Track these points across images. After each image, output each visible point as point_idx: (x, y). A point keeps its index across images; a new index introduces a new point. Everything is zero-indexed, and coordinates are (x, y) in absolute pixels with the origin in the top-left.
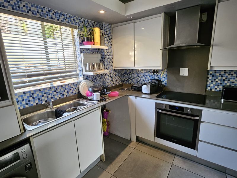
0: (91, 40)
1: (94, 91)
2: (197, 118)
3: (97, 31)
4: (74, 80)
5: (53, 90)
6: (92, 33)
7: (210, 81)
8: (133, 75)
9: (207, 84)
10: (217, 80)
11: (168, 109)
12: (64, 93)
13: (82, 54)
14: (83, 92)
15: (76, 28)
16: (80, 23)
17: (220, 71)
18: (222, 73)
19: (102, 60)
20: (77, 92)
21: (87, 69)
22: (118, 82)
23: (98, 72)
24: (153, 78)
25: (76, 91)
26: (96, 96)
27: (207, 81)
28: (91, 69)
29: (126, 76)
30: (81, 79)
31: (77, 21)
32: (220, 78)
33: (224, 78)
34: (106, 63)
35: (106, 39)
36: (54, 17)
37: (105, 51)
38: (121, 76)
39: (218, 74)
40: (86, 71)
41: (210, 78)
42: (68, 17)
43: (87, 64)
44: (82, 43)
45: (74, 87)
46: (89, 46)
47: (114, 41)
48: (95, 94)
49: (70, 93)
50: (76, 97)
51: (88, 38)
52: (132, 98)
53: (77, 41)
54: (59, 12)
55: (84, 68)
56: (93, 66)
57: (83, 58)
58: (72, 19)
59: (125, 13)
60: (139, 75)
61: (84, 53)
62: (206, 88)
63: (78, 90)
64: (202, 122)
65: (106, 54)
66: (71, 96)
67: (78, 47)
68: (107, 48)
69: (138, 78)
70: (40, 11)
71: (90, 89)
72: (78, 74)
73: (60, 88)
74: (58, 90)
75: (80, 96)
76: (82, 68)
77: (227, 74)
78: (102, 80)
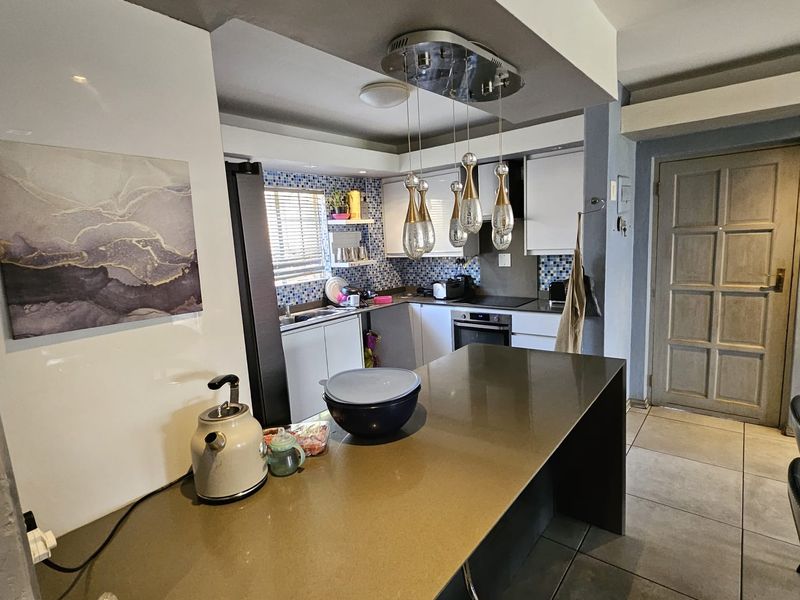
0: (344, 210)
1: (350, 293)
2: (506, 328)
3: (355, 197)
4: (317, 277)
5: (288, 290)
6: (346, 200)
7: (543, 275)
8: (423, 268)
9: (539, 280)
10: (552, 272)
11: (468, 319)
12: (303, 296)
13: (331, 234)
14: (332, 296)
15: (322, 193)
16: (327, 185)
17: (554, 256)
18: (558, 260)
19: (364, 241)
20: (322, 296)
21: (339, 258)
22: (395, 282)
23: (357, 263)
24: (458, 273)
25: (320, 295)
26: (354, 300)
27: (539, 275)
28: (344, 258)
29: (411, 271)
30: (328, 275)
31: (324, 182)
32: (555, 269)
33: (561, 269)
34: (371, 247)
35: (370, 205)
36: (292, 182)
37: (370, 226)
38: (402, 272)
39: (552, 263)
40: (336, 261)
41: (543, 269)
42: (311, 178)
43: (339, 250)
44: (331, 216)
45: (317, 288)
46: (344, 222)
47: (386, 207)
48: (352, 296)
49: (311, 297)
50: (321, 304)
51: (340, 208)
52: (415, 307)
53: (324, 212)
54: (299, 174)
55: (333, 255)
56: (349, 252)
57: (332, 241)
58: (316, 181)
59: (400, 168)
60: (435, 269)
61: (333, 231)
62: (539, 287)
63: (324, 292)
64: (513, 334)
65: (370, 231)
66: (312, 303)
67: (325, 223)
68: (373, 221)
69: (432, 273)
70: (277, 178)
71: (344, 290)
72: (323, 268)
73: (298, 288)
74: (296, 292)
75: (326, 302)
76: (329, 256)
77: (564, 262)
78: (365, 278)
